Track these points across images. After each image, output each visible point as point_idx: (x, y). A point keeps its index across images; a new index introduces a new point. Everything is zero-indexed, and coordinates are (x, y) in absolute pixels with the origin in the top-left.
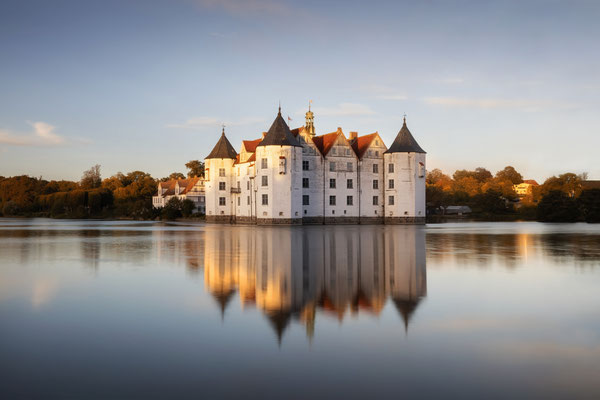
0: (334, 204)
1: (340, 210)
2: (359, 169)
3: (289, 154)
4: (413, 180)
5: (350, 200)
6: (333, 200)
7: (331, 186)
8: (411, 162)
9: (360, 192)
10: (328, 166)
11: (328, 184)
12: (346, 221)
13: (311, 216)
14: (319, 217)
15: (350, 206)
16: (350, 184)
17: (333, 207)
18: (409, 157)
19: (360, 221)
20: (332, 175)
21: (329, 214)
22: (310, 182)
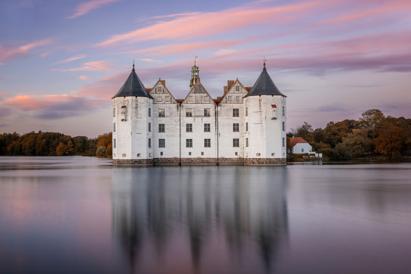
0: (191, 146)
1: (197, 151)
2: (216, 114)
3: (130, 104)
4: (264, 121)
5: (207, 143)
6: (189, 143)
7: (187, 131)
8: (262, 105)
9: (218, 135)
10: (184, 112)
11: (184, 129)
12: (203, 163)
13: (167, 157)
14: (175, 159)
15: (207, 148)
16: (207, 128)
17: (190, 149)
18: (260, 100)
19: (218, 163)
20: (189, 120)
21: (185, 155)
22: (166, 127)
